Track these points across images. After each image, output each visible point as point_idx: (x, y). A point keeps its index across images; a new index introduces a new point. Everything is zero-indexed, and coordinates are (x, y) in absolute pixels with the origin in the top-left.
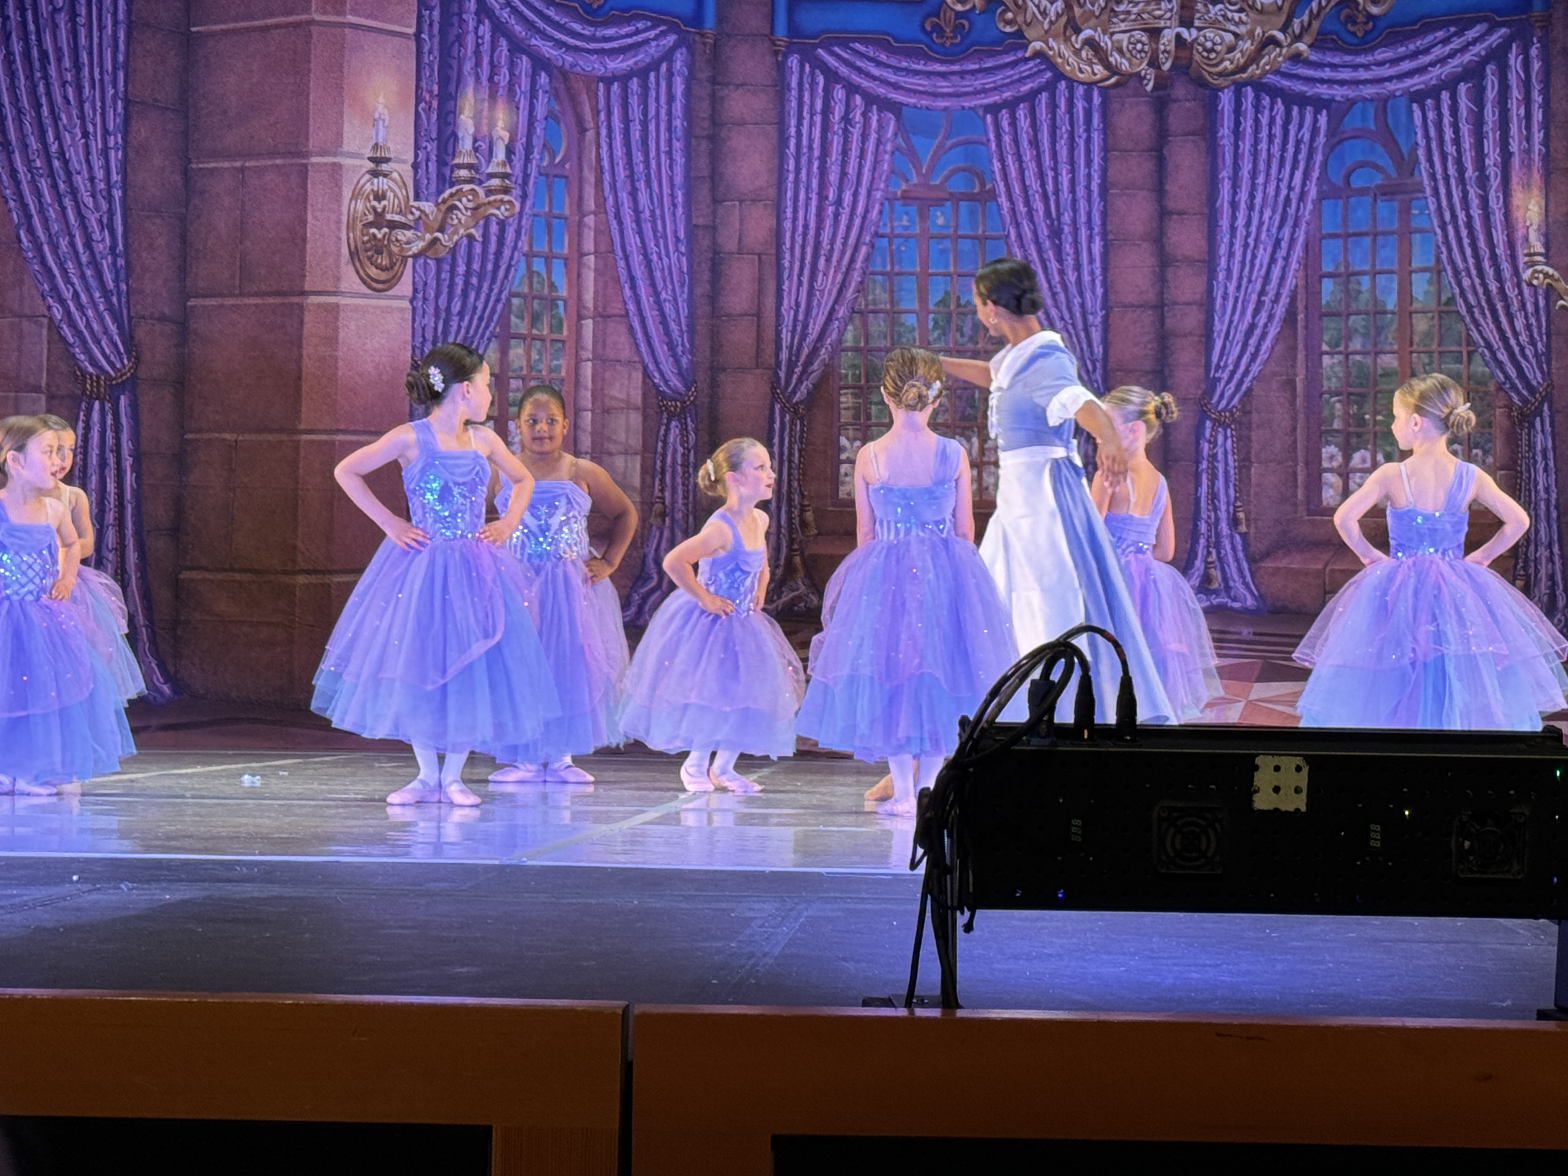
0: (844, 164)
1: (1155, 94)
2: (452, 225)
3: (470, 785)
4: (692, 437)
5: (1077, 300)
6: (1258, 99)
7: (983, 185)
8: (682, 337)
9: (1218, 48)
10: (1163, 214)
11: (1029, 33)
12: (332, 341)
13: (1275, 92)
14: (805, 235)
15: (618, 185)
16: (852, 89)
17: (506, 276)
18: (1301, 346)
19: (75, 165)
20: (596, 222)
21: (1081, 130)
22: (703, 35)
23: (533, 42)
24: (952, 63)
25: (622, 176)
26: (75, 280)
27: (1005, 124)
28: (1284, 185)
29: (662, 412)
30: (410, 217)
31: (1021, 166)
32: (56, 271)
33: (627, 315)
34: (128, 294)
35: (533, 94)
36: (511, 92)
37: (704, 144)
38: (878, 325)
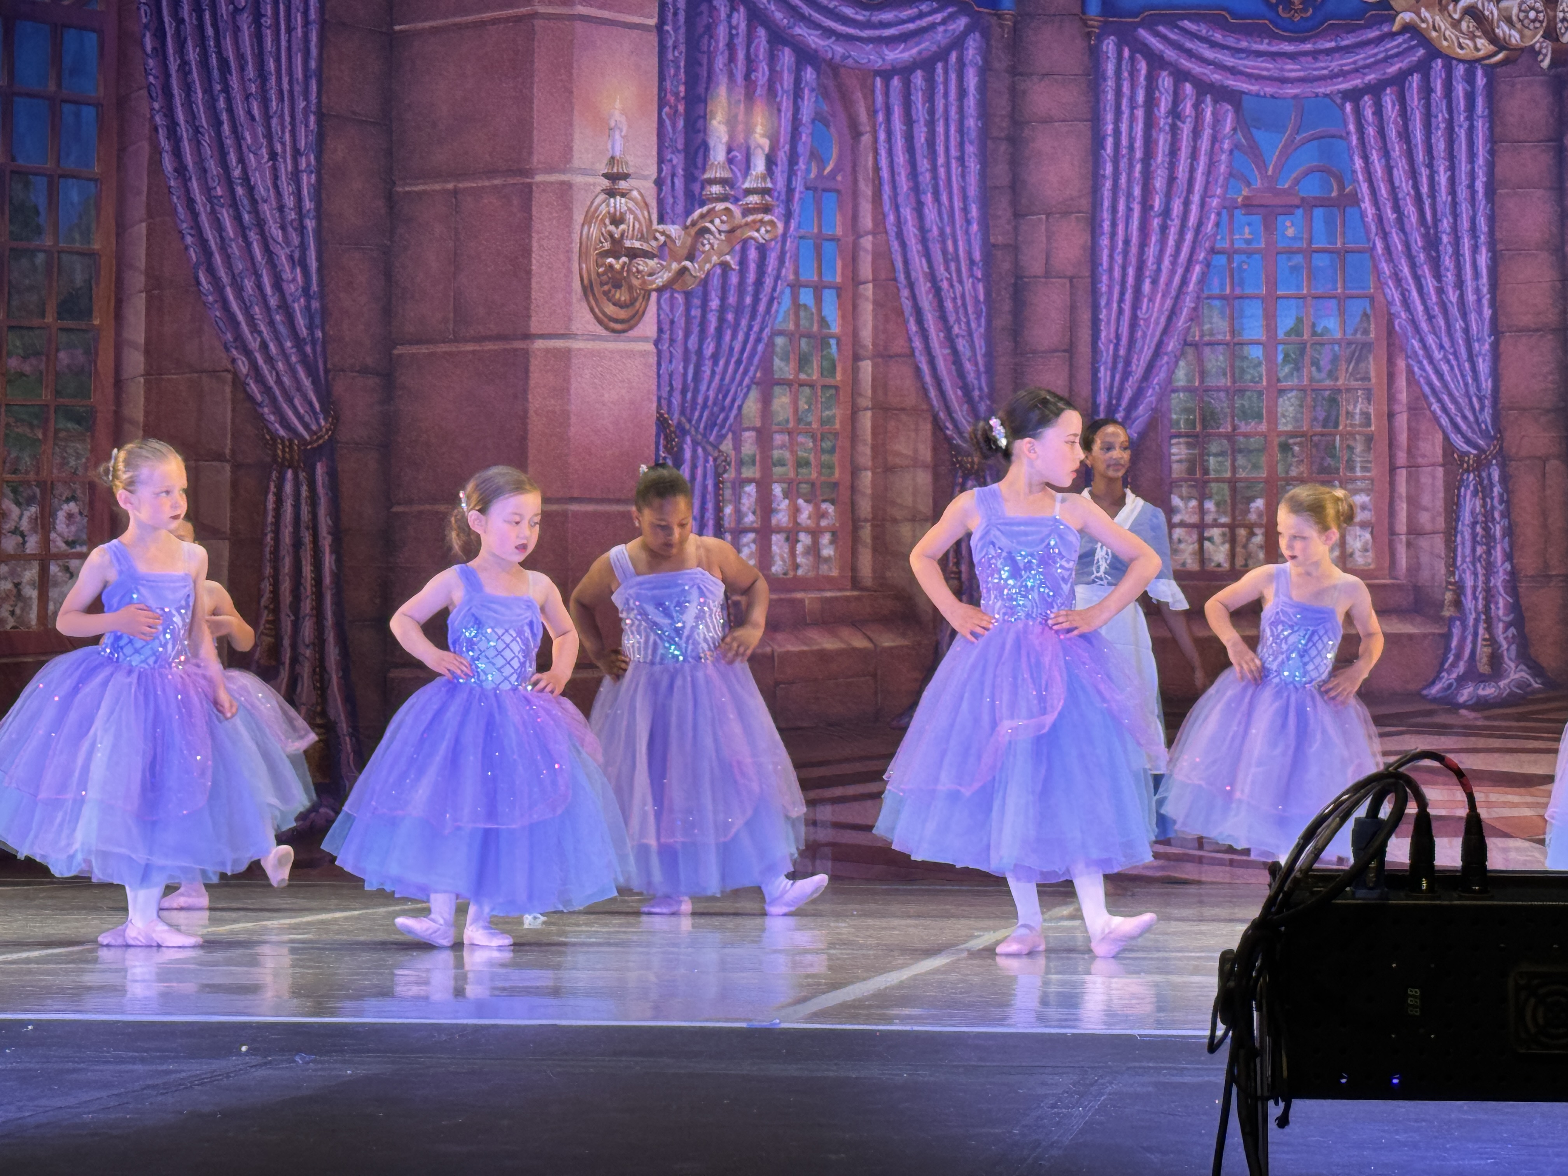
0: (1172, 166)
1: (1553, 72)
2: (703, 252)
5: (1459, 325)
7: (1342, 187)
8: (978, 378)
10: (1564, 217)
11: (1396, 3)
12: (562, 391)
14: (1126, 253)
15: (901, 199)
16: (1180, 76)
17: (768, 311)
19: (261, 191)
20: (874, 244)
21: (1461, 118)
22: (1000, 17)
23: (798, 31)
24: (1303, 41)
25: (905, 188)
26: (262, 327)
27: (1368, 113)
29: (956, 470)
30: (654, 243)
31: (1388, 163)
32: (240, 317)
33: (912, 354)
34: (324, 343)
35: (797, 94)
36: (771, 90)
37: (1003, 147)
38: (1216, 360)
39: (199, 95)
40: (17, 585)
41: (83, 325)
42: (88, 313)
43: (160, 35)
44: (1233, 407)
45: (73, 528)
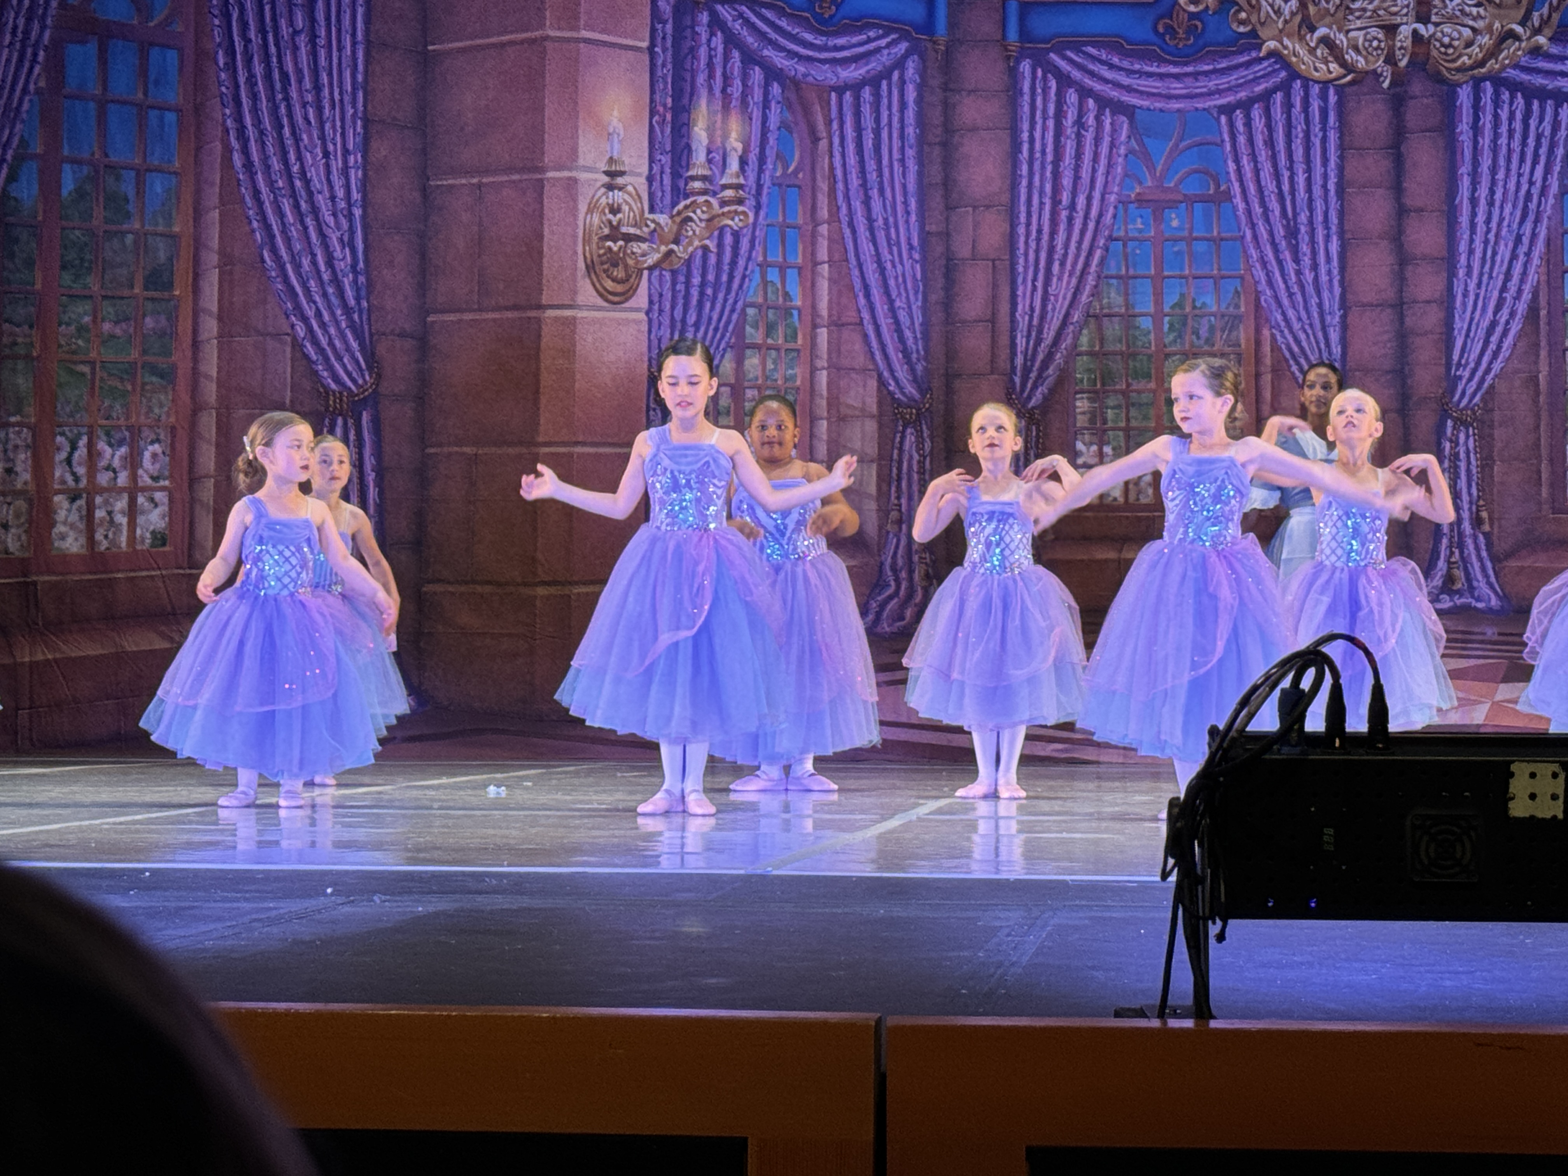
0: (1077, 168)
1: (1392, 91)
2: (687, 237)
3: (712, 795)
4: (928, 445)
5: (1314, 301)
6: (1497, 94)
7: (1218, 186)
8: (916, 344)
9: (1456, 43)
10: (1401, 212)
11: (1263, 33)
12: (569, 352)
13: (1514, 87)
14: (1038, 240)
15: (852, 193)
16: (1085, 93)
18: (1543, 343)
19: (316, 184)
20: (829, 231)
21: (1316, 129)
22: (935, 43)
23: (766, 53)
24: (1186, 64)
25: (855, 185)
26: (317, 298)
27: (1240, 125)
28: (1524, 180)
29: (897, 420)
30: (645, 229)
31: (1256, 166)
32: (299, 289)
33: (861, 323)
34: (369, 310)
35: (766, 105)
36: (744, 103)
37: (937, 151)
38: (1113, 328)
39: (264, 104)
40: (110, 513)
41: (166, 294)
42: (170, 286)
43: (231, 52)
44: (1127, 369)
45: (157, 466)
